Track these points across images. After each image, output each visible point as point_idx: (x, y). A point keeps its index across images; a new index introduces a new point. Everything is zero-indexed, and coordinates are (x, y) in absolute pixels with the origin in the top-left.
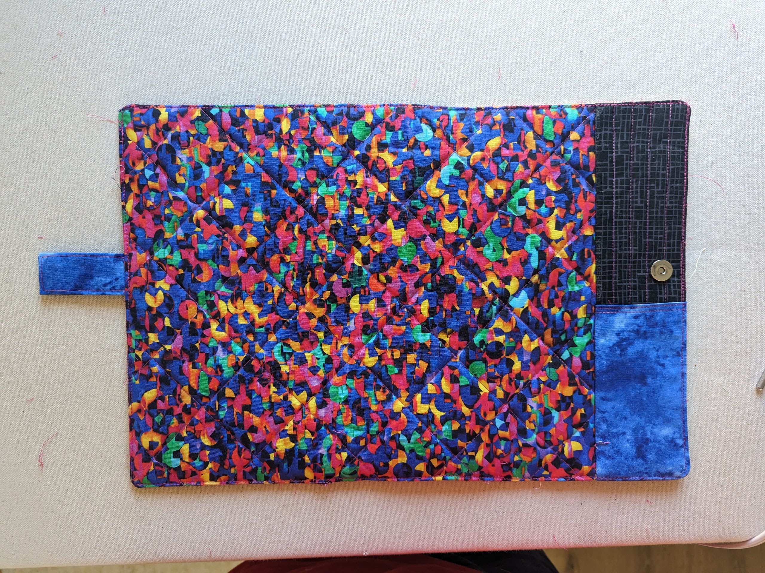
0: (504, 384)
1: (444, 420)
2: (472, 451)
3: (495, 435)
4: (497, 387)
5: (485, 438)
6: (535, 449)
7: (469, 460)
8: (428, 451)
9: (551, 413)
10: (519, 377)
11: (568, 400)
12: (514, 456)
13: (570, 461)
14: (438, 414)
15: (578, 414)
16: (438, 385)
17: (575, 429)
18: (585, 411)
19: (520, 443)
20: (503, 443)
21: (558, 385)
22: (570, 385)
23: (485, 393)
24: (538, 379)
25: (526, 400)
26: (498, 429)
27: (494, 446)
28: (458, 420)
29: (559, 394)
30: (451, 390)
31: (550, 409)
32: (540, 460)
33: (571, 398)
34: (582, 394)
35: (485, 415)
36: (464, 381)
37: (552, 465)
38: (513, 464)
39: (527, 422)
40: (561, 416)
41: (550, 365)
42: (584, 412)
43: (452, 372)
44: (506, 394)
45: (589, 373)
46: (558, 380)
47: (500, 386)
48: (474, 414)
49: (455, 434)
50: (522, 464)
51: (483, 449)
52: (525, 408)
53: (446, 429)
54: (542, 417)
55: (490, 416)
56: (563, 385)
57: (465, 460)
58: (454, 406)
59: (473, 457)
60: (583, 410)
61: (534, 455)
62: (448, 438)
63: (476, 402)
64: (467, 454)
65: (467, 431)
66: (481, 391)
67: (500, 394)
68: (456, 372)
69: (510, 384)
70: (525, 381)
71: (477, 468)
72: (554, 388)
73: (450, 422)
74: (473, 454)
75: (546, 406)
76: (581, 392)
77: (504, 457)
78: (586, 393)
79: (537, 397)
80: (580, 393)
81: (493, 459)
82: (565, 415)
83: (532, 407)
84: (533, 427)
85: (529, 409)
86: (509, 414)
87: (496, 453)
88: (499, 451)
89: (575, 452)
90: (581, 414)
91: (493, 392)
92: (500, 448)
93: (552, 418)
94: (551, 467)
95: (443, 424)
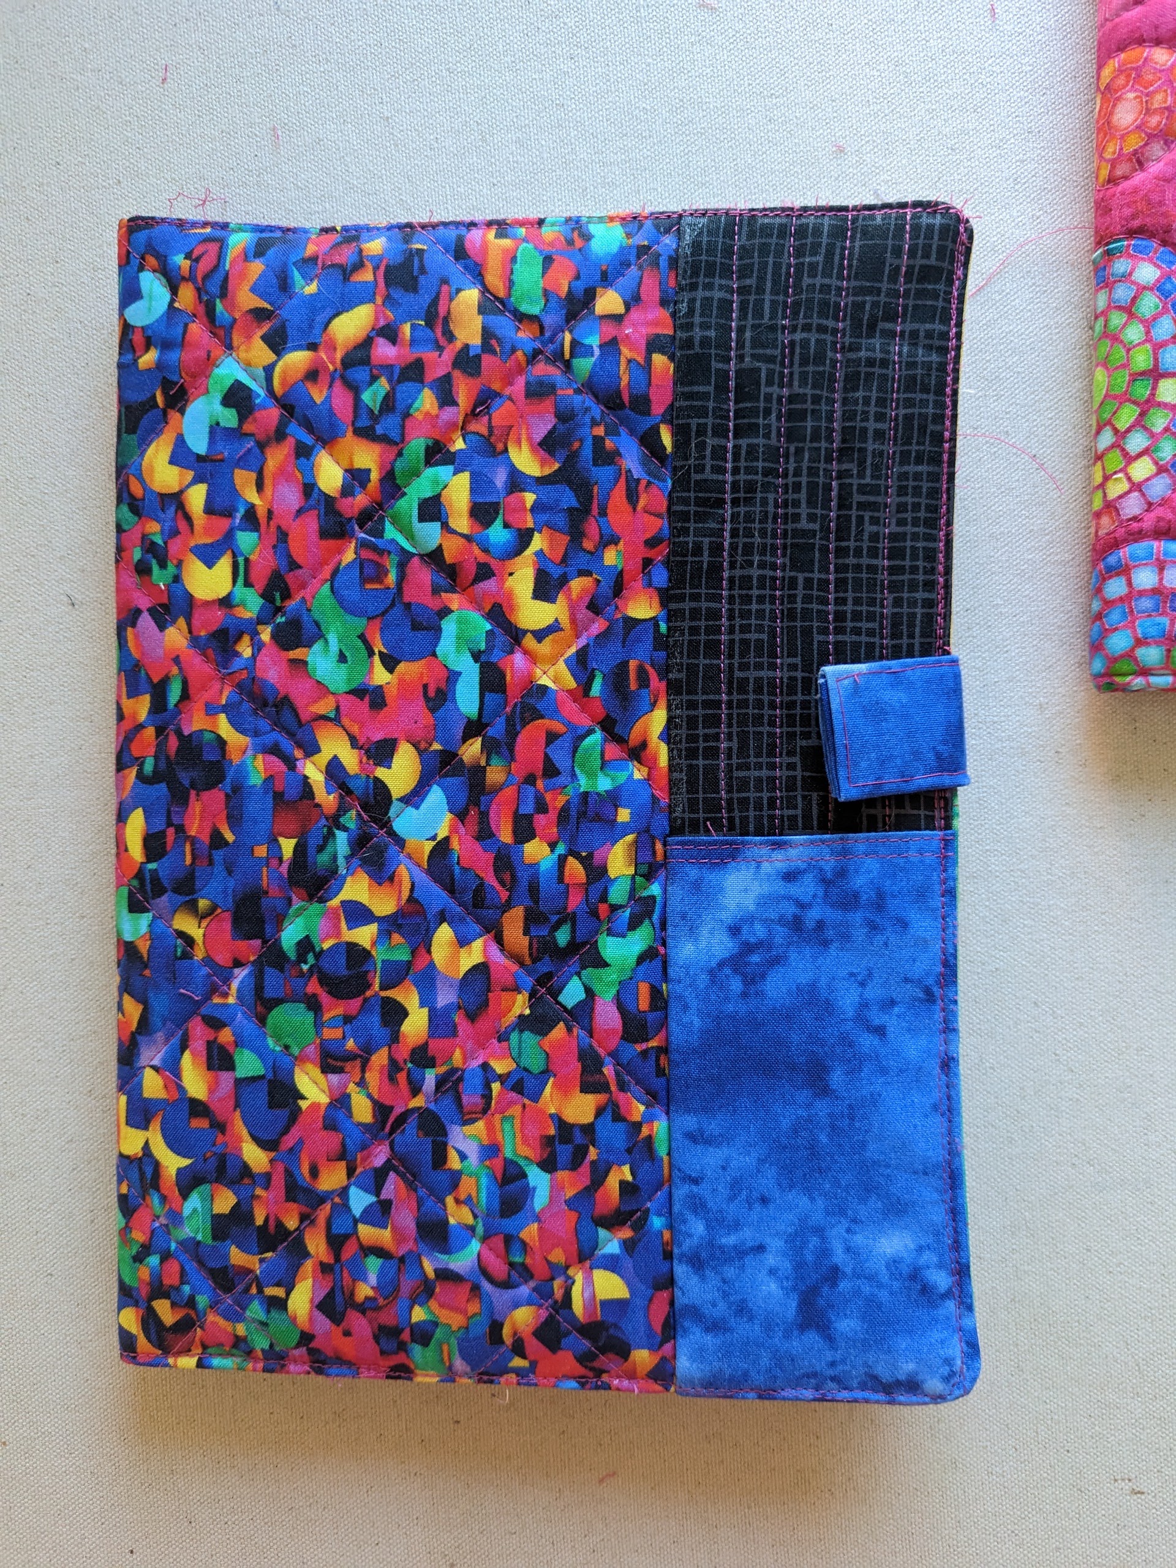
0: (373, 1078)
1: (188, 1182)
2: (278, 1285)
3: (347, 1237)
4: (352, 1088)
5: (316, 1245)
6: (476, 1289)
7: (268, 1312)
8: (144, 1273)
9: (524, 1176)
10: (422, 1057)
11: (579, 1138)
12: (411, 1308)
13: (589, 1329)
14: (172, 1163)
15: (613, 1182)
16: (171, 1070)
17: (602, 1233)
18: (632, 1174)
19: (429, 1267)
20: (373, 1264)
21: (548, 1089)
22: (585, 1089)
23: (315, 1106)
24: (485, 1066)
25: (445, 1134)
26: (356, 1222)
27: (345, 1274)
28: (231, 1184)
29: (551, 1116)
30: (211, 1091)
31: (522, 1162)
32: (496, 1327)
33: (588, 1130)
34: (624, 1120)
35: (314, 1172)
36: (248, 1064)
37: (535, 1341)
38: (407, 1331)
39: (450, 1200)
40: (556, 1189)
41: (523, 1023)
42: (629, 1178)
43: (210, 1034)
44: (381, 1110)
45: (645, 1053)
46: (546, 1073)
47: (362, 1083)
48: (280, 1168)
49: (222, 1227)
50: (439, 1333)
51: (310, 1281)
52: (440, 1156)
53: (195, 1210)
54: (495, 1189)
55: (332, 1179)
56: (563, 1089)
57: (256, 1310)
58: (220, 1139)
59: (281, 1304)
60: (626, 1169)
61: (474, 1308)
62: (199, 1237)
63: (286, 1131)
64: (260, 1291)
65: (259, 1221)
66: (303, 1098)
67: (362, 1109)
68: (226, 1036)
69: (392, 1078)
70: (442, 1070)
71: (295, 1338)
72: (536, 1097)
73: (205, 1188)
74: (279, 1292)
75: (508, 1153)
76: (622, 1111)
77: (378, 1309)
78: (636, 1117)
79: (480, 1125)
80: (618, 1117)
81: (343, 1314)
82: (571, 1183)
83: (463, 1157)
84: (470, 1220)
85: (454, 1162)
86: (392, 1175)
87: (352, 1294)
88: (364, 1291)
89: (606, 1304)
90: (623, 1184)
91: (341, 1101)
92: (365, 1280)
93: (527, 1192)
94: (533, 1346)
95: (185, 1196)
